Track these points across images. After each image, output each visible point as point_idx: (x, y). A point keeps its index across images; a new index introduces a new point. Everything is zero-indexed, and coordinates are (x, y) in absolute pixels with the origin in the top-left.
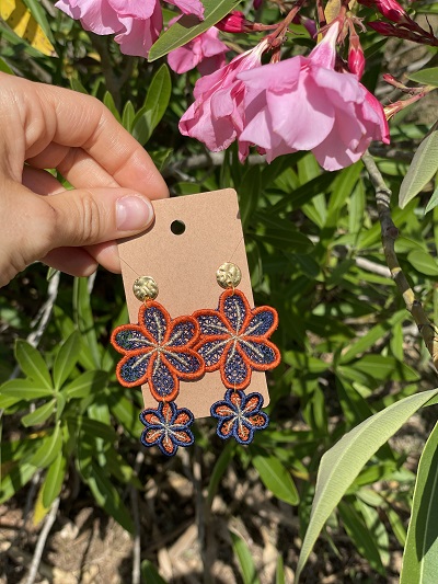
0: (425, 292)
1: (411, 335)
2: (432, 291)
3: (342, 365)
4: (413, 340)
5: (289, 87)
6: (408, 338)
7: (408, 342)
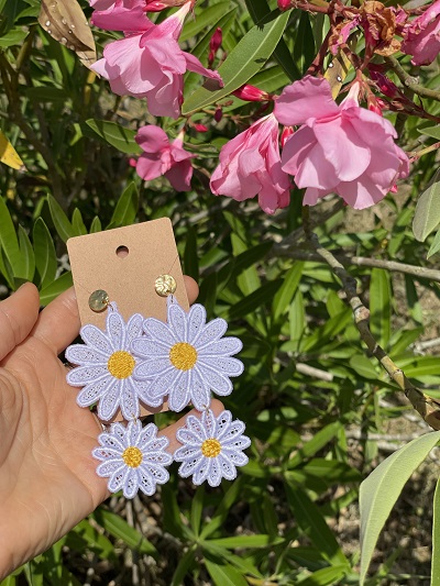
0: (366, 395)
1: (355, 439)
2: (373, 393)
3: (290, 469)
4: (357, 442)
6: (351, 441)
7: (352, 445)
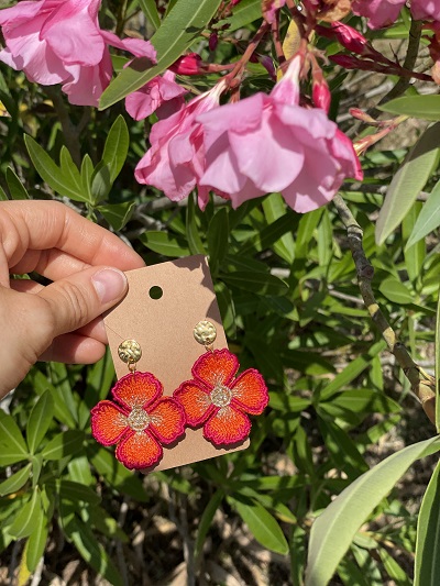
0: (401, 319)
1: (389, 364)
2: (407, 318)
4: (391, 369)
5: (252, 126)
7: (387, 371)
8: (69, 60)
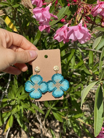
3: (71, 93)
5: (77, 30)
8: (46, 17)
